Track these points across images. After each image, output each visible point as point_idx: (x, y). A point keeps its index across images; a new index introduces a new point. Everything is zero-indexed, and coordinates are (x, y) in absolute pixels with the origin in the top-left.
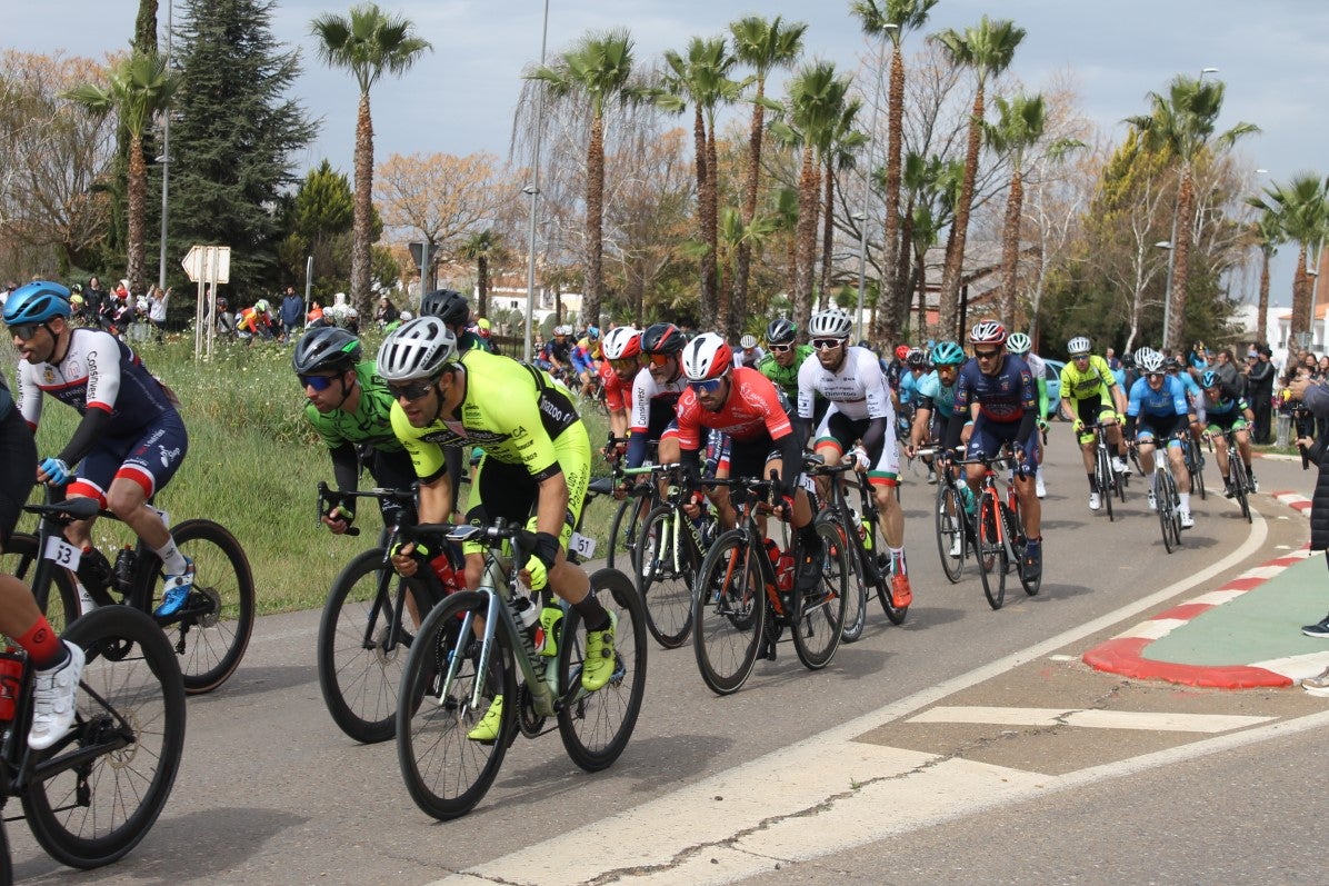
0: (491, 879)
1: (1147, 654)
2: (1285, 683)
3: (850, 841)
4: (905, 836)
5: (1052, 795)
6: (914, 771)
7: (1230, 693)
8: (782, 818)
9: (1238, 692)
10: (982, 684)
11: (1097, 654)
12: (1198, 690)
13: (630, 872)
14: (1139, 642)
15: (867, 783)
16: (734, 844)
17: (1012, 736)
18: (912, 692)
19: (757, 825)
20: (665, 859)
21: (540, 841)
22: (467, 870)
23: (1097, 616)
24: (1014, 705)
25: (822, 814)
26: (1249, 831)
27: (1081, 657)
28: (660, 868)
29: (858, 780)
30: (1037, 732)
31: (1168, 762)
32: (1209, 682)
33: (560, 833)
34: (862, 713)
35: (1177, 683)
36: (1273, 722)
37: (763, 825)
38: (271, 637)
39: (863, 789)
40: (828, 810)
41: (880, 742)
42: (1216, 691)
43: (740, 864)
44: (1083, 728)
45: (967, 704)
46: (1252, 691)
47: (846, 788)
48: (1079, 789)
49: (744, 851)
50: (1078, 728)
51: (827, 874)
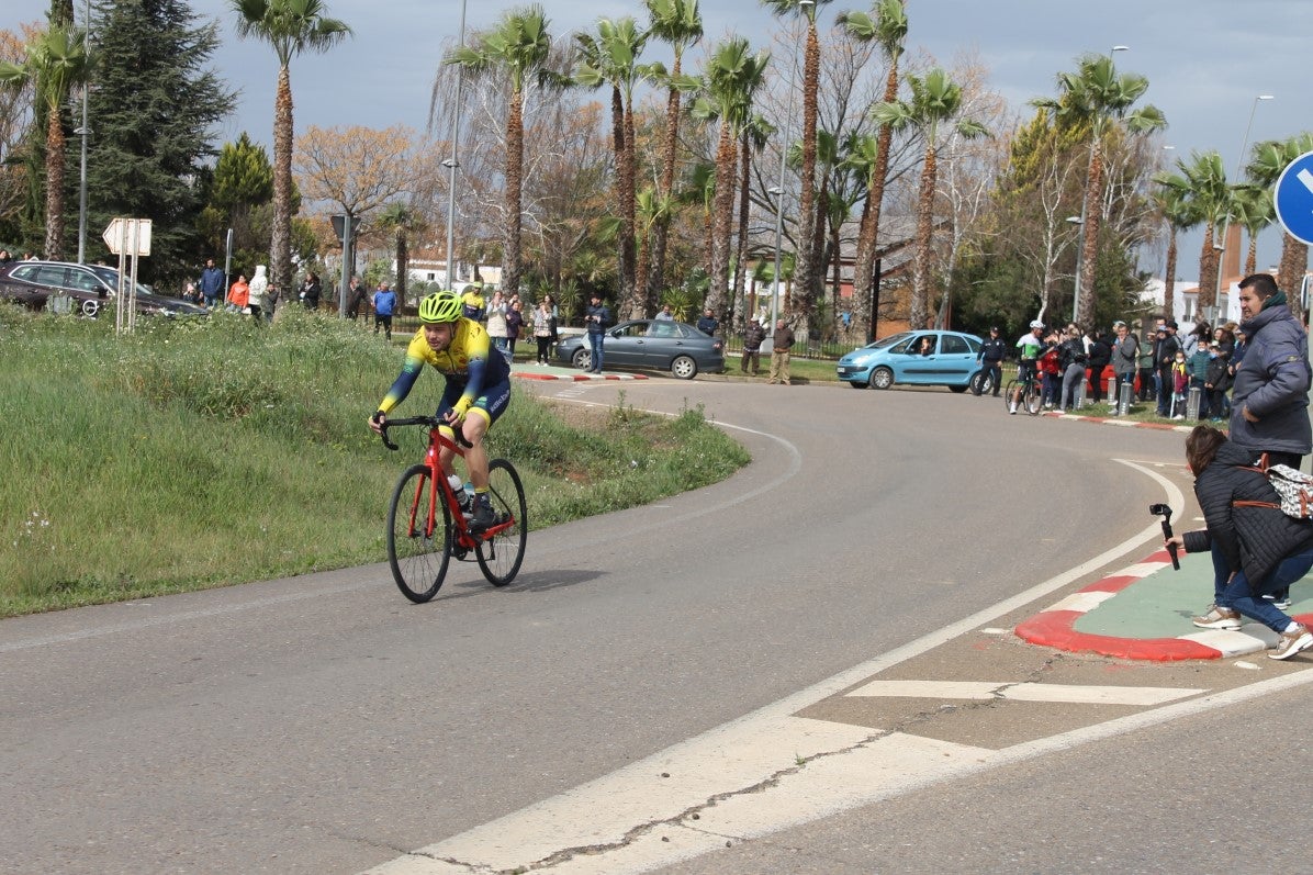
0: (443, 859)
1: (1078, 626)
2: (1215, 655)
3: (800, 819)
4: (852, 812)
5: (995, 770)
6: (858, 747)
7: (1161, 666)
8: (730, 795)
9: (1169, 664)
10: (917, 657)
11: (1030, 627)
12: (1130, 662)
13: (582, 850)
14: (1070, 615)
15: (811, 759)
16: (684, 822)
17: (951, 710)
18: (848, 666)
19: (705, 802)
20: (617, 838)
21: (490, 819)
22: (418, 851)
23: (1025, 589)
24: (949, 679)
25: (769, 790)
26: (1190, 804)
27: (1013, 629)
28: (612, 846)
29: (803, 756)
30: (975, 705)
31: (1106, 735)
32: (1135, 654)
33: (509, 812)
34: (800, 687)
35: (1108, 656)
36: (1205, 694)
37: (711, 802)
38: (206, 613)
39: (808, 764)
40: (775, 786)
41: (821, 717)
42: (1147, 664)
43: (691, 843)
44: (1021, 702)
45: (905, 678)
46: (1182, 663)
47: (792, 764)
48: (1021, 763)
49: (693, 829)
50: (1015, 701)
51: (778, 852)
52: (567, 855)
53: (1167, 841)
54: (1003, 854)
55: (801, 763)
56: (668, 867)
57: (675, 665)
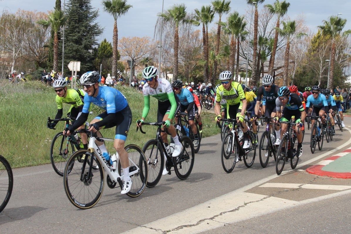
0: (149, 228)
1: (323, 169)
3: (244, 218)
4: (258, 217)
5: (298, 207)
6: (261, 200)
7: (345, 180)
8: (226, 212)
9: (347, 179)
10: (279, 177)
11: (310, 169)
12: (337, 179)
13: (186, 226)
14: (321, 166)
15: (248, 203)
16: (213, 219)
17: (287, 191)
18: (260, 179)
19: (219, 214)
20: (195, 223)
21: (162, 218)
22: (143, 226)
23: (309, 159)
24: (288, 183)
25: (236, 211)
28: (194, 225)
29: (246, 202)
30: (293, 190)
31: (329, 198)
32: (340, 177)
33: (167, 216)
34: (247, 184)
35: (331, 177)
37: (221, 214)
39: (247, 205)
40: (238, 210)
41: (252, 192)
42: (342, 179)
43: (214, 225)
45: (275, 182)
47: (243, 204)
48: (305, 205)
49: (216, 221)
50: (305, 189)
51: (238, 227)
52: (181, 227)
53: (343, 226)
54: (298, 228)
55: (246, 204)
56: (208, 231)
57: (214, 179)
